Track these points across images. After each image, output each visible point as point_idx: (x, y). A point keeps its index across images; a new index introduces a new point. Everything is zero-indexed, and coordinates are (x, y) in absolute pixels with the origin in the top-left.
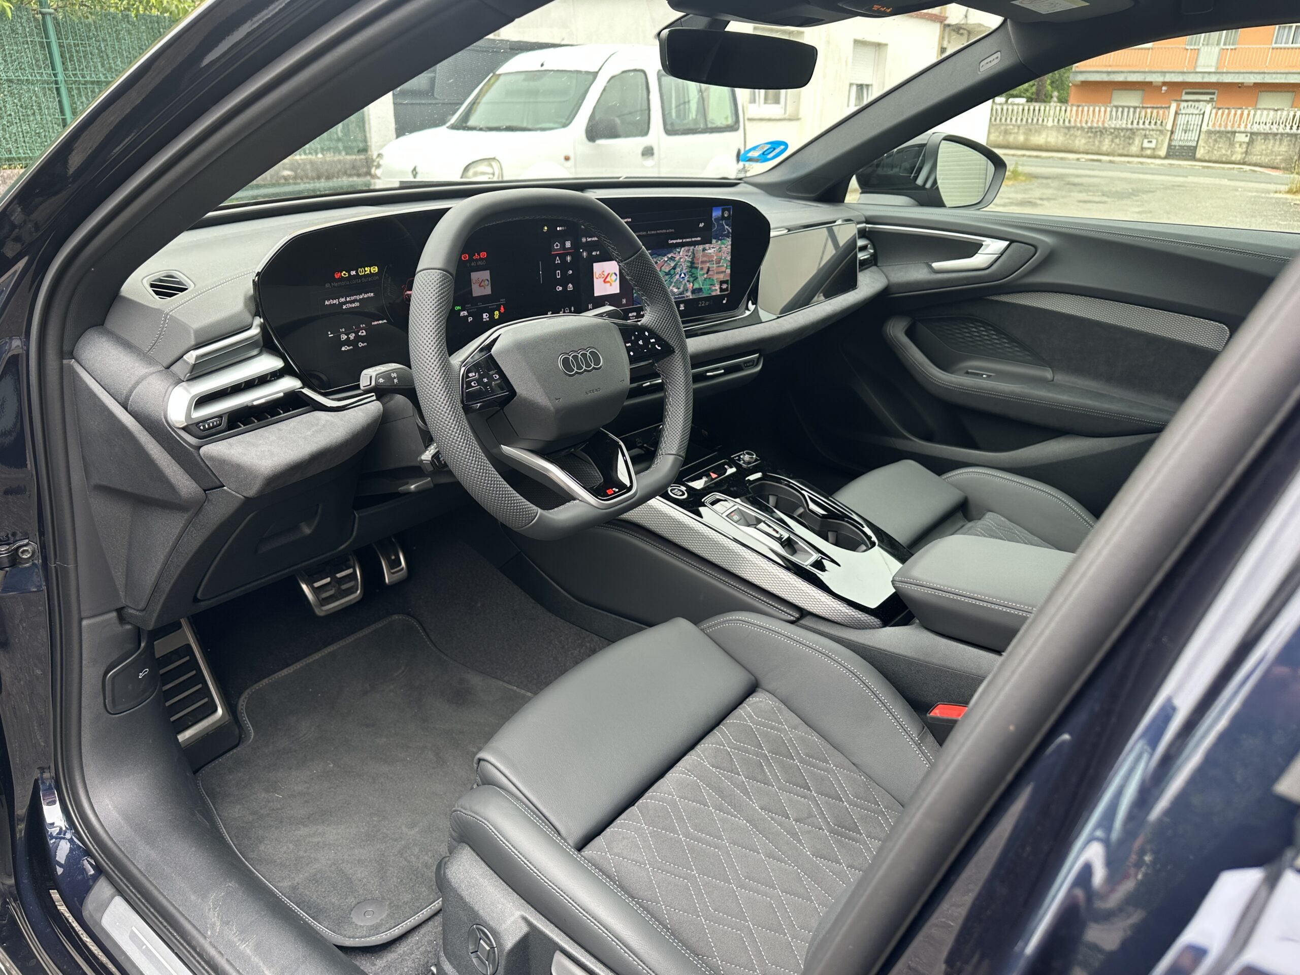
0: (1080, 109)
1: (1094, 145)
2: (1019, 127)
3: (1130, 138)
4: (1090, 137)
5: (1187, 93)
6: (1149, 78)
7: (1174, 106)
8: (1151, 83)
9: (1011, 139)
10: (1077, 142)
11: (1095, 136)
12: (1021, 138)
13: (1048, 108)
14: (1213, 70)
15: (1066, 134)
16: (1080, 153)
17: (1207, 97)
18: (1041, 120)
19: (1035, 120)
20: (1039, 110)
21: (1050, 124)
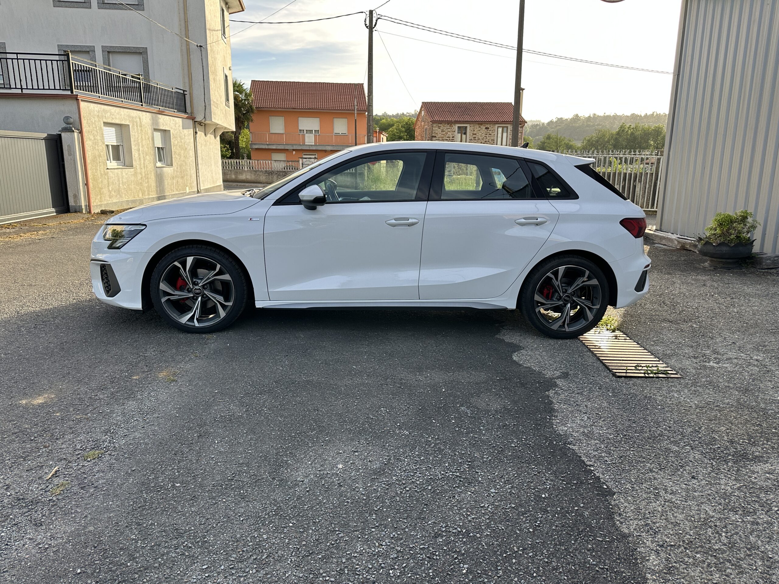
0: (259, 161)
1: (269, 179)
2: (231, 171)
4: (267, 175)
5: (304, 155)
6: (287, 147)
7: (301, 160)
8: (288, 150)
10: (261, 178)
11: (269, 175)
12: (233, 177)
13: (243, 162)
14: (314, 144)
15: (255, 174)
16: (264, 183)
17: (313, 157)
18: (241, 168)
19: (238, 168)
20: (239, 162)
21: (246, 169)
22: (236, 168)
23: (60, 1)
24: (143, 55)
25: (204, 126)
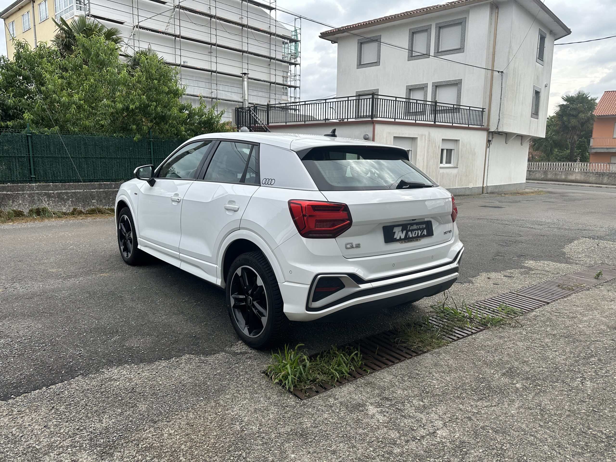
1: (599, 180)
2: (562, 172)
9: (559, 177)
10: (591, 179)
11: (600, 176)
12: (563, 177)
13: (575, 164)
15: (585, 175)
18: (572, 169)
19: (570, 169)
20: (571, 165)
21: (577, 171)
22: (567, 169)
23: (412, 56)
24: (458, 85)
25: (505, 135)
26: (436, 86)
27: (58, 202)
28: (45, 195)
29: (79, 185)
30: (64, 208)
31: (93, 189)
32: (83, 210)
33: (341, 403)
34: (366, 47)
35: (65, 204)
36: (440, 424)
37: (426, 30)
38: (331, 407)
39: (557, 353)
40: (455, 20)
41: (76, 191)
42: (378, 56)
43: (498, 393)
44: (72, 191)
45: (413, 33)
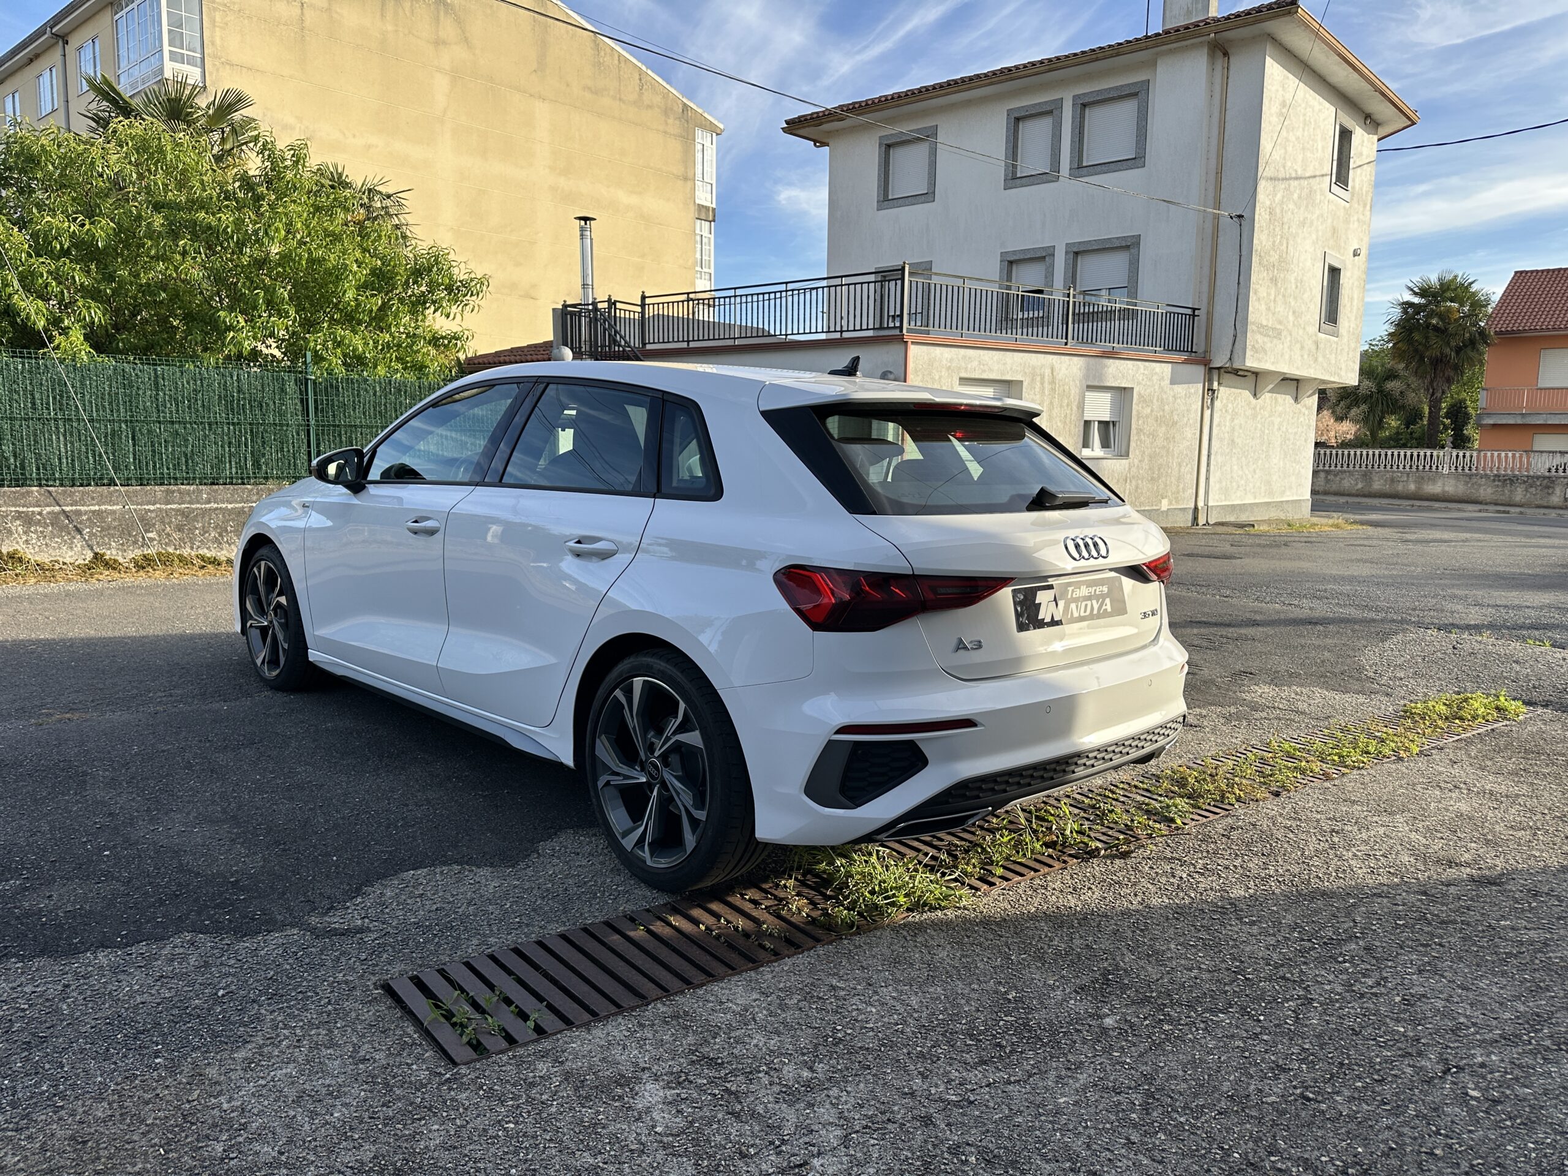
0: (1482, 454)
1: (1503, 495)
2: (1408, 474)
3: (1548, 487)
4: (1498, 486)
9: (1400, 488)
10: (1482, 491)
11: (1504, 485)
12: (1412, 487)
13: (1442, 454)
15: (1467, 483)
16: (1486, 504)
18: (1434, 467)
19: (1427, 467)
20: (1432, 456)
21: (1446, 471)
22: (1421, 468)
23: (1014, 178)
24: (1132, 251)
25: (1254, 376)
26: (1076, 253)
27: (52, 537)
28: (18, 518)
29: (111, 493)
30: (70, 553)
31: (149, 503)
32: (121, 560)
33: (567, 1076)
34: (899, 155)
35: (72, 543)
36: (833, 1136)
37: (1050, 113)
38: (532, 1085)
39: (1255, 930)
40: (1122, 86)
41: (103, 507)
42: (929, 177)
43: (1044, 1045)
44: (93, 508)
45: (1017, 120)
